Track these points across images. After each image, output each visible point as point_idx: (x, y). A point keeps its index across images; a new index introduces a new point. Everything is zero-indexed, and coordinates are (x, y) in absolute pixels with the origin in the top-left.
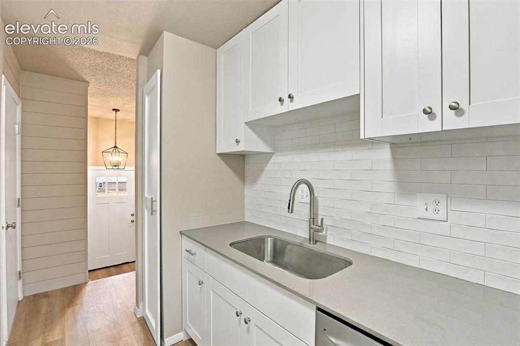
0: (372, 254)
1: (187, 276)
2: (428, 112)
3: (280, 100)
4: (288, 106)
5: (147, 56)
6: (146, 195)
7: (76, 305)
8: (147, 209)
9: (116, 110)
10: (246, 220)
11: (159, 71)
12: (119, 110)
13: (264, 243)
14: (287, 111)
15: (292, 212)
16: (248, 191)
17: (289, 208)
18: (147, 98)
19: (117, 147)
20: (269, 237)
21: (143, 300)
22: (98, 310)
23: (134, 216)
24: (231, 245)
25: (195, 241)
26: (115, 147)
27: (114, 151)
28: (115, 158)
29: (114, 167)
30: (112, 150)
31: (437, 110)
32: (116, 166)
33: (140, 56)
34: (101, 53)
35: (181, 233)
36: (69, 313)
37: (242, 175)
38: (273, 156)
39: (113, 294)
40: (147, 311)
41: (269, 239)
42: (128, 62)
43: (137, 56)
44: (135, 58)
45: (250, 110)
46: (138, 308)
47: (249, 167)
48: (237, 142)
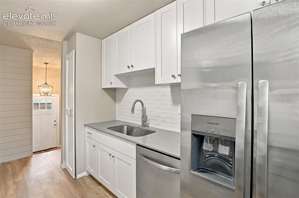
0: (165, 129)
1: (88, 145)
2: (173, 76)
3: (128, 67)
4: (131, 70)
5: (67, 41)
6: (67, 108)
7: (28, 166)
8: (67, 115)
9: (46, 63)
10: (116, 119)
11: (74, 51)
12: (48, 64)
13: (123, 128)
14: (131, 71)
15: (133, 113)
16: (117, 105)
17: (132, 112)
18: (67, 61)
19: (47, 84)
20: (125, 125)
21: (65, 160)
22: (40, 167)
23: (56, 122)
24: (108, 128)
25: (92, 128)
26: (46, 83)
27: (45, 86)
28: (46, 90)
29: (45, 95)
30: (43, 85)
31: (176, 76)
32: (46, 94)
33: (64, 41)
34: (43, 39)
35: (85, 125)
36: (25, 169)
37: (115, 99)
38: (128, 90)
39: (48, 160)
40: (67, 164)
41: (125, 126)
42: (57, 43)
43: (62, 40)
44: (61, 41)
45: (117, 69)
46: (63, 164)
47: (118, 94)
48: (111, 83)
